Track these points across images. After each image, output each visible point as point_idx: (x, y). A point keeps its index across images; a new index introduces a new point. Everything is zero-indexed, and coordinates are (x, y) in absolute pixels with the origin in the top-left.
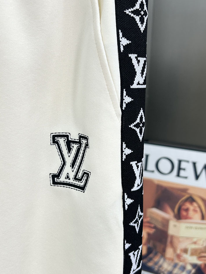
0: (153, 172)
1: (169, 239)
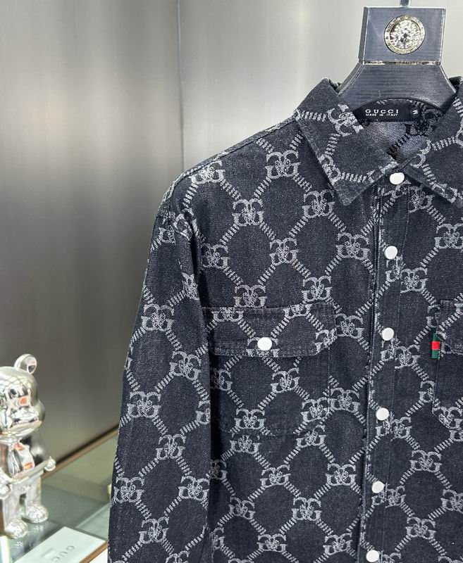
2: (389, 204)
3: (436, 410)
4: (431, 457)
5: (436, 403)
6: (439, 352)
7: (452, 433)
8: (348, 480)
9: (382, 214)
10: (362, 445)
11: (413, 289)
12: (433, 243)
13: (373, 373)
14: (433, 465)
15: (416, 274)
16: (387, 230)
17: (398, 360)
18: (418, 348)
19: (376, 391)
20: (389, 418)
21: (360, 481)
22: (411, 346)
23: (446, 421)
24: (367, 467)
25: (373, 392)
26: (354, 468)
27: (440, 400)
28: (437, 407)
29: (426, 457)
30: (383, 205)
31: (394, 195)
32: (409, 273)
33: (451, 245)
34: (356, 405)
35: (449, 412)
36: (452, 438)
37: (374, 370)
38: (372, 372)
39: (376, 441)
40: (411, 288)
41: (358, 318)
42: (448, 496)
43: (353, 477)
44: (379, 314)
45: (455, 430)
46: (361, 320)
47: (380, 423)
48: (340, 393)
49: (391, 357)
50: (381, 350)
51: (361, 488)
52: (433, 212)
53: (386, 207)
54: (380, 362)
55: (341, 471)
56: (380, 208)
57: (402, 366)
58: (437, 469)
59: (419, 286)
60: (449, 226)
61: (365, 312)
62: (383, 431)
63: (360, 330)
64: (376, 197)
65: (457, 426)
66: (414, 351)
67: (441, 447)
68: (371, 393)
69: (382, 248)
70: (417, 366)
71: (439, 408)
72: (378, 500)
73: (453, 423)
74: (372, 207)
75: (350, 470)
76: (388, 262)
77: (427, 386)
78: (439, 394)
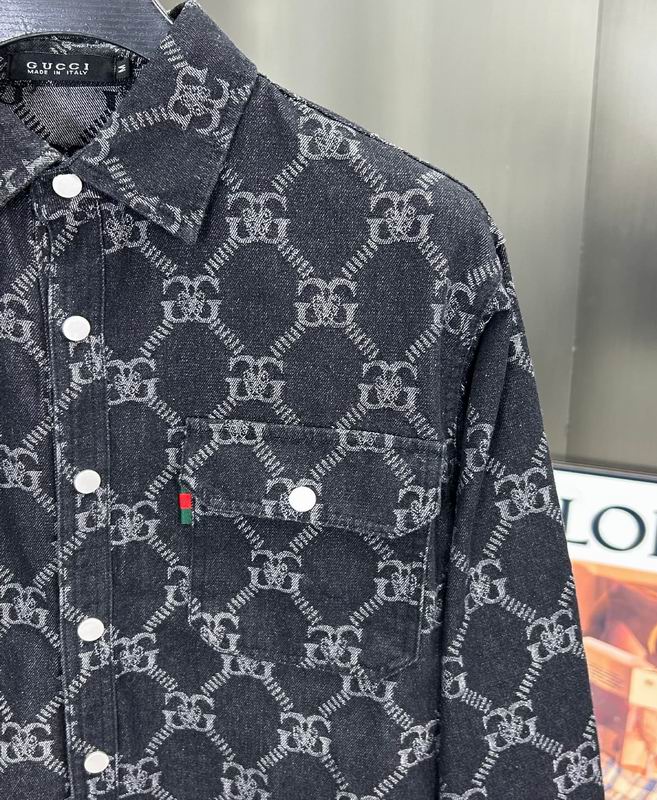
0: (584, 543)
1: (632, 718)
2: (66, 237)
3: (194, 618)
4: (196, 704)
5: (193, 606)
6: (191, 513)
7: (227, 661)
8: (38, 752)
9: (55, 256)
10: (59, 687)
11: (133, 398)
12: (161, 314)
13: (64, 554)
14: (202, 718)
15: (135, 369)
16: (64, 285)
17: (117, 530)
18: (155, 506)
19: (74, 586)
20: (107, 637)
21: (61, 751)
22: (140, 504)
23: (212, 637)
24: (70, 727)
25: (68, 589)
26: (48, 728)
27: (201, 600)
28: (195, 614)
29: (190, 705)
30: (55, 238)
31: (70, 219)
32: (122, 369)
33: (193, 315)
34: (43, 614)
35: (217, 624)
36: (227, 669)
37: (66, 550)
38: (64, 552)
39: (84, 680)
40: (128, 396)
41: (29, 453)
42: (232, 773)
43: (47, 746)
44: (63, 445)
45: (230, 654)
46: (35, 456)
47: (89, 646)
48: (17, 593)
49: (100, 525)
50: (75, 511)
51: (65, 764)
52: (151, 252)
53: (60, 241)
54: (77, 533)
55: (23, 737)
56: (49, 243)
57: (125, 540)
58: (209, 725)
59: (142, 391)
60: (184, 280)
61: (39, 441)
62: (95, 661)
63: (34, 475)
64: (38, 223)
65: (233, 648)
66: (147, 512)
67: (212, 685)
68: (64, 592)
69: (55, 320)
70: (157, 540)
71: (198, 615)
72: (101, 785)
73: (225, 643)
74: (31, 242)
75: (40, 734)
76: (71, 347)
77: (178, 575)
78: (197, 589)
